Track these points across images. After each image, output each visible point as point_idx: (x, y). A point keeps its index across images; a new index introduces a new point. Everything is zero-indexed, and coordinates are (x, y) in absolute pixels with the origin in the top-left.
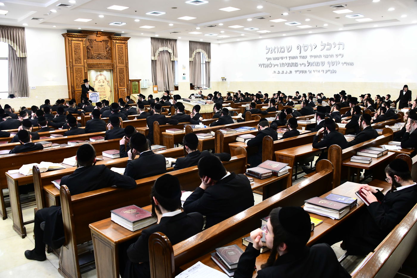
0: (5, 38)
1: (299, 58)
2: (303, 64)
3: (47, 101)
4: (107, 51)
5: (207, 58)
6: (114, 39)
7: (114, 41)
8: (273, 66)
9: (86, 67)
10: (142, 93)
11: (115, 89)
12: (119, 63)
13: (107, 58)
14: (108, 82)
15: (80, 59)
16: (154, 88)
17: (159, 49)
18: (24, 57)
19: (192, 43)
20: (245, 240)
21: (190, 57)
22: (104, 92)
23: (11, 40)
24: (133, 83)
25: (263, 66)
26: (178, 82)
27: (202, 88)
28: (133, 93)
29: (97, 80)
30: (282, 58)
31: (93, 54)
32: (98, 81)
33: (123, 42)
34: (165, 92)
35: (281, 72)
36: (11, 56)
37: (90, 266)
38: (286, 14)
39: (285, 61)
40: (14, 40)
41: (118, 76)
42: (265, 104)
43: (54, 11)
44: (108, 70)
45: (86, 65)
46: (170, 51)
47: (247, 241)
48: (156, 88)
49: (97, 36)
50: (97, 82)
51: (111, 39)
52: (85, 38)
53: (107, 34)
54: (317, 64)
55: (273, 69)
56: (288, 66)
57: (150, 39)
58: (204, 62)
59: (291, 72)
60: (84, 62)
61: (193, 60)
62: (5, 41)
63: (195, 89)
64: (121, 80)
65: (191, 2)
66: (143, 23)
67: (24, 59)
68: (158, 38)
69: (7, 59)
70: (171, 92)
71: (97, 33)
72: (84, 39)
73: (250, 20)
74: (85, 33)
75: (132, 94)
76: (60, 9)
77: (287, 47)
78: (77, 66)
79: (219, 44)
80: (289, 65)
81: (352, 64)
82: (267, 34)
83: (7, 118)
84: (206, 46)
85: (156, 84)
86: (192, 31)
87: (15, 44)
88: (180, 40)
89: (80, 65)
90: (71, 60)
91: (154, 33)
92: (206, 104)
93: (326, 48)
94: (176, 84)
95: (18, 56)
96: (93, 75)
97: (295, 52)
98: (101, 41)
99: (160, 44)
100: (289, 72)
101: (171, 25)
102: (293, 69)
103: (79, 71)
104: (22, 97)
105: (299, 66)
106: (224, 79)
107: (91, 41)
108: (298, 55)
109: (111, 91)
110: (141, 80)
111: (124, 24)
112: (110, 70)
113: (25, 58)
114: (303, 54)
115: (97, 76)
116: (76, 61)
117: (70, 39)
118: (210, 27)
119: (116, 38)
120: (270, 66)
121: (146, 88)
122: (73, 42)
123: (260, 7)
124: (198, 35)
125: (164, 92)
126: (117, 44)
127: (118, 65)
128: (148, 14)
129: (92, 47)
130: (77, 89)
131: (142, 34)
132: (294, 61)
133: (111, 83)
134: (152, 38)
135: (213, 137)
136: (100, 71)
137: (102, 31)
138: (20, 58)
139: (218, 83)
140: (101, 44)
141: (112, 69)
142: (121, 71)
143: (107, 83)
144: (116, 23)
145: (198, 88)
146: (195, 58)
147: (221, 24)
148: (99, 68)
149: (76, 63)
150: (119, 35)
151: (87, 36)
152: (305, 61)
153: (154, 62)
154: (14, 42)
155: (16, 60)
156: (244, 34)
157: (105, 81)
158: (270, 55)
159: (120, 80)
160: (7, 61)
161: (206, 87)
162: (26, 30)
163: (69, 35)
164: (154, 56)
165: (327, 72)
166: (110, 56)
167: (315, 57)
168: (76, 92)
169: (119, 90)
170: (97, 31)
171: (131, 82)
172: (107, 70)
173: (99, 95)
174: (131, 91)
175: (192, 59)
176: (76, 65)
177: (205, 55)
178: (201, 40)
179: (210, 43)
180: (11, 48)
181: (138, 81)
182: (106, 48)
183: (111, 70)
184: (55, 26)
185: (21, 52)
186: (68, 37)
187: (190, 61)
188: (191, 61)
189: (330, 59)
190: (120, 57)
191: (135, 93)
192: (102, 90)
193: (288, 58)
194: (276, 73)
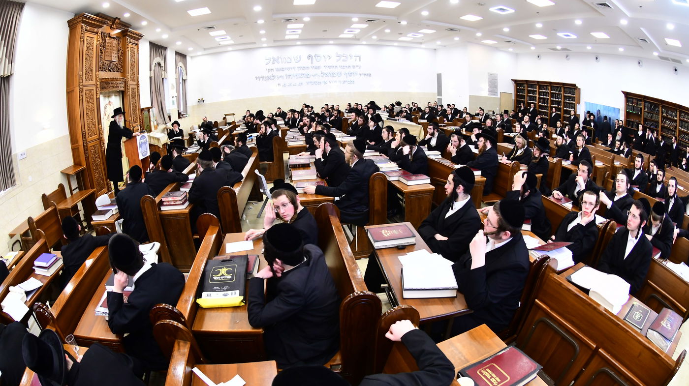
1: (311, 68)
2: (316, 75)
4: (118, 57)
5: (185, 75)
6: (128, 37)
7: (129, 40)
8: (276, 78)
12: (131, 78)
13: (118, 69)
17: (154, 60)
18: (9, 74)
19: (176, 54)
21: (175, 73)
24: (145, 114)
25: (261, 79)
26: (170, 110)
27: (184, 116)
31: (104, 61)
33: (136, 41)
35: (287, 84)
39: (292, 72)
41: (131, 103)
45: (99, 83)
46: (162, 63)
53: (122, 25)
54: (334, 75)
55: (276, 81)
59: (301, 84)
60: (96, 76)
67: (5, 82)
68: (154, 43)
71: (115, 21)
77: (295, 57)
80: (297, 76)
81: (370, 75)
84: (184, 58)
93: (341, 60)
94: (168, 112)
97: (305, 62)
98: (114, 38)
99: (155, 53)
100: (298, 84)
102: (304, 81)
103: (90, 96)
105: (311, 77)
106: (201, 101)
108: (310, 65)
114: (316, 64)
117: (84, 27)
119: (132, 33)
120: (272, 78)
126: (130, 46)
127: (130, 82)
129: (104, 48)
130: (90, 138)
132: (305, 72)
134: (150, 43)
136: (109, 96)
137: (120, 19)
140: (114, 42)
141: (123, 89)
142: (133, 94)
148: (113, 88)
152: (318, 72)
158: (270, 66)
159: (133, 109)
164: (150, 71)
165: (344, 82)
166: (121, 67)
167: (329, 67)
168: (89, 145)
170: (116, 18)
171: (142, 112)
172: (116, 94)
175: (177, 76)
176: (87, 83)
177: (184, 71)
179: (186, 56)
181: (149, 110)
182: (119, 51)
183: (120, 92)
188: (176, 78)
189: (347, 70)
190: (132, 69)
193: (297, 69)
194: (282, 85)
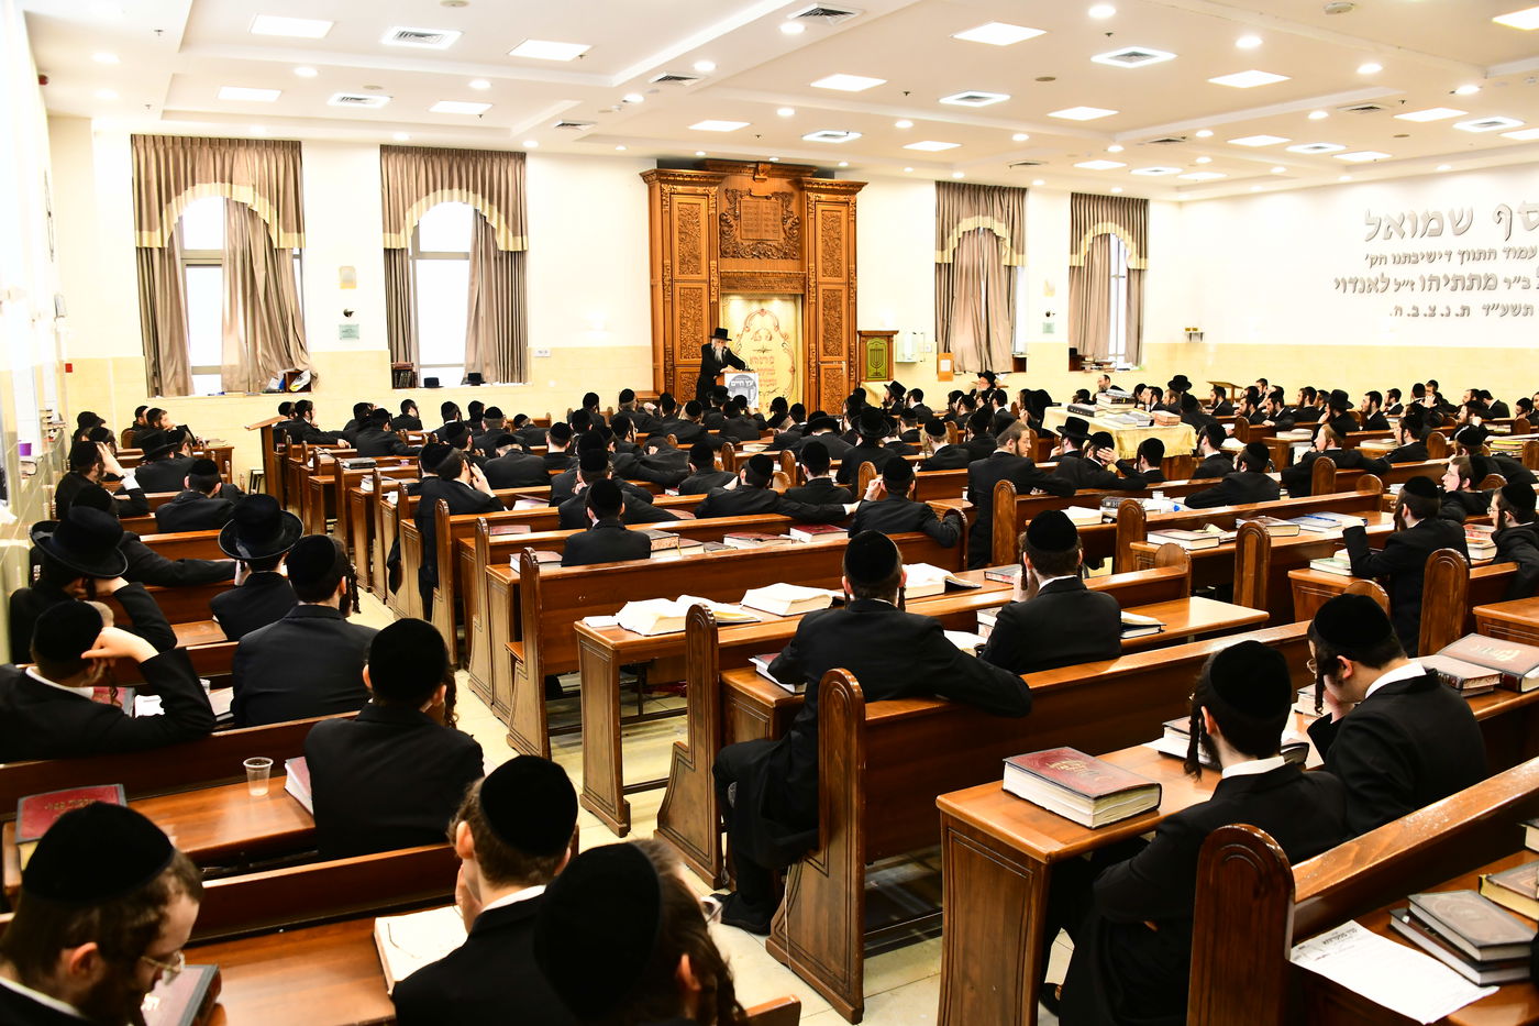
0: (468, 190)
1: (1501, 255)
2: (1518, 280)
3: (591, 400)
4: (785, 232)
5: (1135, 256)
6: (811, 190)
7: (813, 196)
8: (1392, 286)
9: (715, 284)
10: (900, 377)
11: (807, 362)
12: (825, 270)
13: (785, 253)
14: (785, 337)
15: (697, 258)
16: (942, 362)
17: (960, 225)
18: (520, 249)
19: (1082, 202)
20: (1492, 883)
21: (1072, 253)
22: (772, 371)
23: (483, 197)
24: (870, 344)
25: (1350, 287)
26: (1026, 344)
27: (1112, 366)
28: (867, 377)
29: (749, 331)
30: (1431, 257)
31: (738, 240)
32: (751, 334)
33: (842, 198)
34: (980, 375)
35: (1424, 310)
36: (481, 246)
37: (914, 931)
38: (1468, 89)
39: (1440, 268)
40: (491, 194)
41: (821, 317)
42: (1367, 433)
43: (635, 98)
44: (789, 298)
45: (715, 279)
46: (1001, 229)
47: (1498, 885)
48: (949, 361)
49: (754, 179)
50: (748, 336)
51: (802, 189)
52: (714, 184)
53: (787, 170)
55: (1391, 298)
56: (1454, 289)
57: (933, 188)
58: (1124, 272)
59: (1465, 311)
60: (708, 268)
61: (1082, 265)
62: (465, 200)
63: (1088, 368)
64: (831, 332)
65: (1111, 58)
66: (923, 131)
67: (516, 258)
68: (959, 184)
69: (466, 256)
70: (1001, 380)
71: (757, 167)
72: (714, 190)
73: (1318, 115)
74: (715, 169)
75: (866, 381)
76: (657, 91)
77: (1451, 215)
78: (686, 280)
79: (1180, 204)
80: (1457, 283)
82: (1375, 164)
83: (509, 447)
84: (1132, 209)
85: (947, 349)
86: (1090, 156)
87: (495, 208)
88: (1041, 191)
89: (695, 276)
90: (667, 262)
91: (949, 166)
92: (1152, 423)
94: (1020, 349)
95: (502, 247)
96: (736, 312)
97: (1486, 234)
98: (767, 197)
99: (965, 207)
100: (1456, 309)
101: (1020, 138)
102: (1477, 299)
103: (692, 296)
104: (507, 384)
105: (1502, 286)
106: (1194, 334)
107: (734, 196)
108: (1499, 244)
109: (793, 371)
110: (896, 332)
111: (854, 136)
112: (794, 297)
113: (523, 253)
114: (1522, 238)
115: (750, 317)
116: (682, 262)
117: (667, 188)
118: (1162, 145)
119: (818, 184)
120: (1381, 286)
121: (914, 363)
122: (677, 199)
123: (1369, 68)
124: (1107, 173)
125: (977, 379)
126: (820, 207)
127: (821, 279)
128: (950, 100)
129: (736, 217)
130: (683, 360)
131: (909, 170)
132: (1480, 268)
133: (796, 343)
134: (939, 184)
135: (1220, 544)
136: (760, 301)
137: (771, 163)
138: (508, 252)
139: (1172, 349)
140: (768, 205)
141: (800, 292)
142: (832, 302)
143: (782, 341)
144: (826, 135)
145: (1097, 364)
146: (1089, 257)
147: (1204, 134)
148: (755, 288)
149: (682, 272)
150: (828, 173)
151: (722, 178)
152: (1526, 268)
153: (945, 271)
154: (491, 202)
155: (495, 259)
156: (1285, 166)
157: (776, 335)
158: (1380, 247)
159: (826, 330)
160: (466, 265)
161: (1127, 361)
162: (529, 160)
163: (665, 174)
164: (943, 249)
166: (795, 247)
168: (679, 370)
169: (823, 366)
170: (757, 163)
171: (863, 339)
172: (783, 297)
173: (757, 383)
174: (863, 371)
175: (1079, 260)
176: (684, 277)
177: (1126, 245)
178: (1116, 191)
179: (1146, 202)
180: (481, 221)
181: (889, 336)
182: (784, 221)
183: (796, 295)
184: (621, 148)
185: (511, 234)
186: (662, 182)
187: (1072, 268)
188: (1074, 267)
190: (830, 253)
191: (877, 377)
192: (765, 366)
193: (1456, 258)
194: (1405, 312)
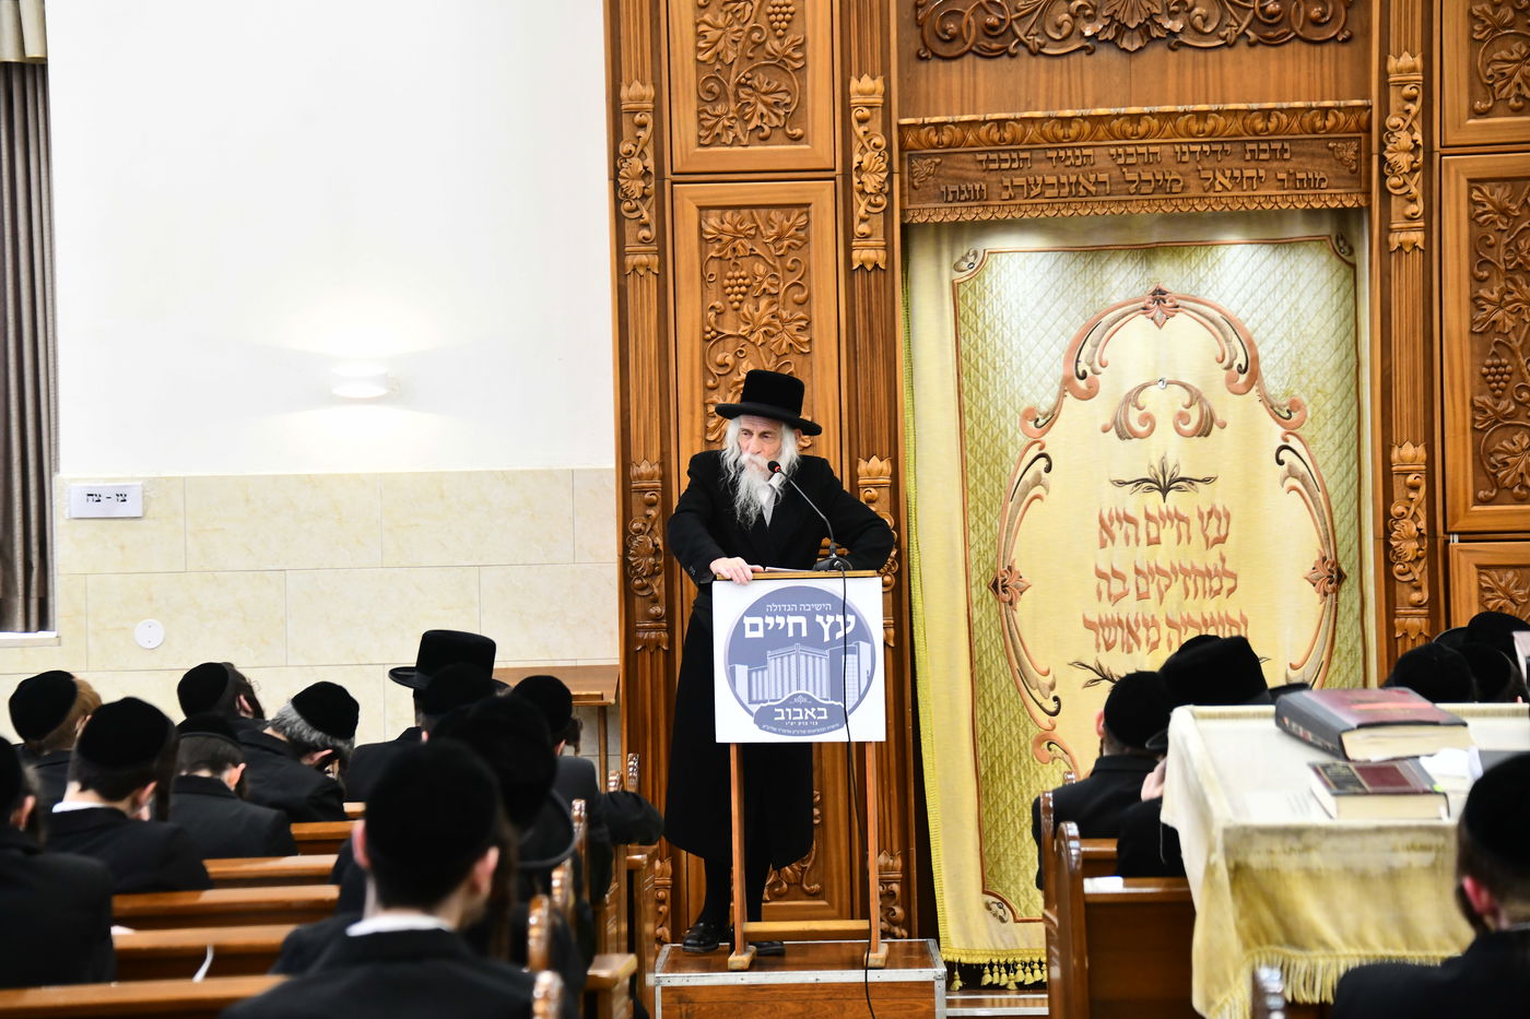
9: (872, 182)
11: (1383, 530)
12: (1484, 85)
14: (1286, 413)
29: (1089, 395)
32: (1101, 409)
41: (1455, 316)
44: (1299, 230)
45: (876, 160)
50: (1080, 423)
60: (842, 106)
78: (729, 172)
89: (779, 153)
90: (636, 90)
103: (759, 247)
109: (1333, 577)
115: (1093, 330)
116: (710, 95)
127: (1461, 128)
136: (1147, 252)
141: (1339, 195)
143: (1275, 434)
149: (710, 136)
157: (1236, 408)
159: (1484, 376)
169: (1467, 556)
172: (1265, 226)
176: (719, 158)
192: (1164, 556)
